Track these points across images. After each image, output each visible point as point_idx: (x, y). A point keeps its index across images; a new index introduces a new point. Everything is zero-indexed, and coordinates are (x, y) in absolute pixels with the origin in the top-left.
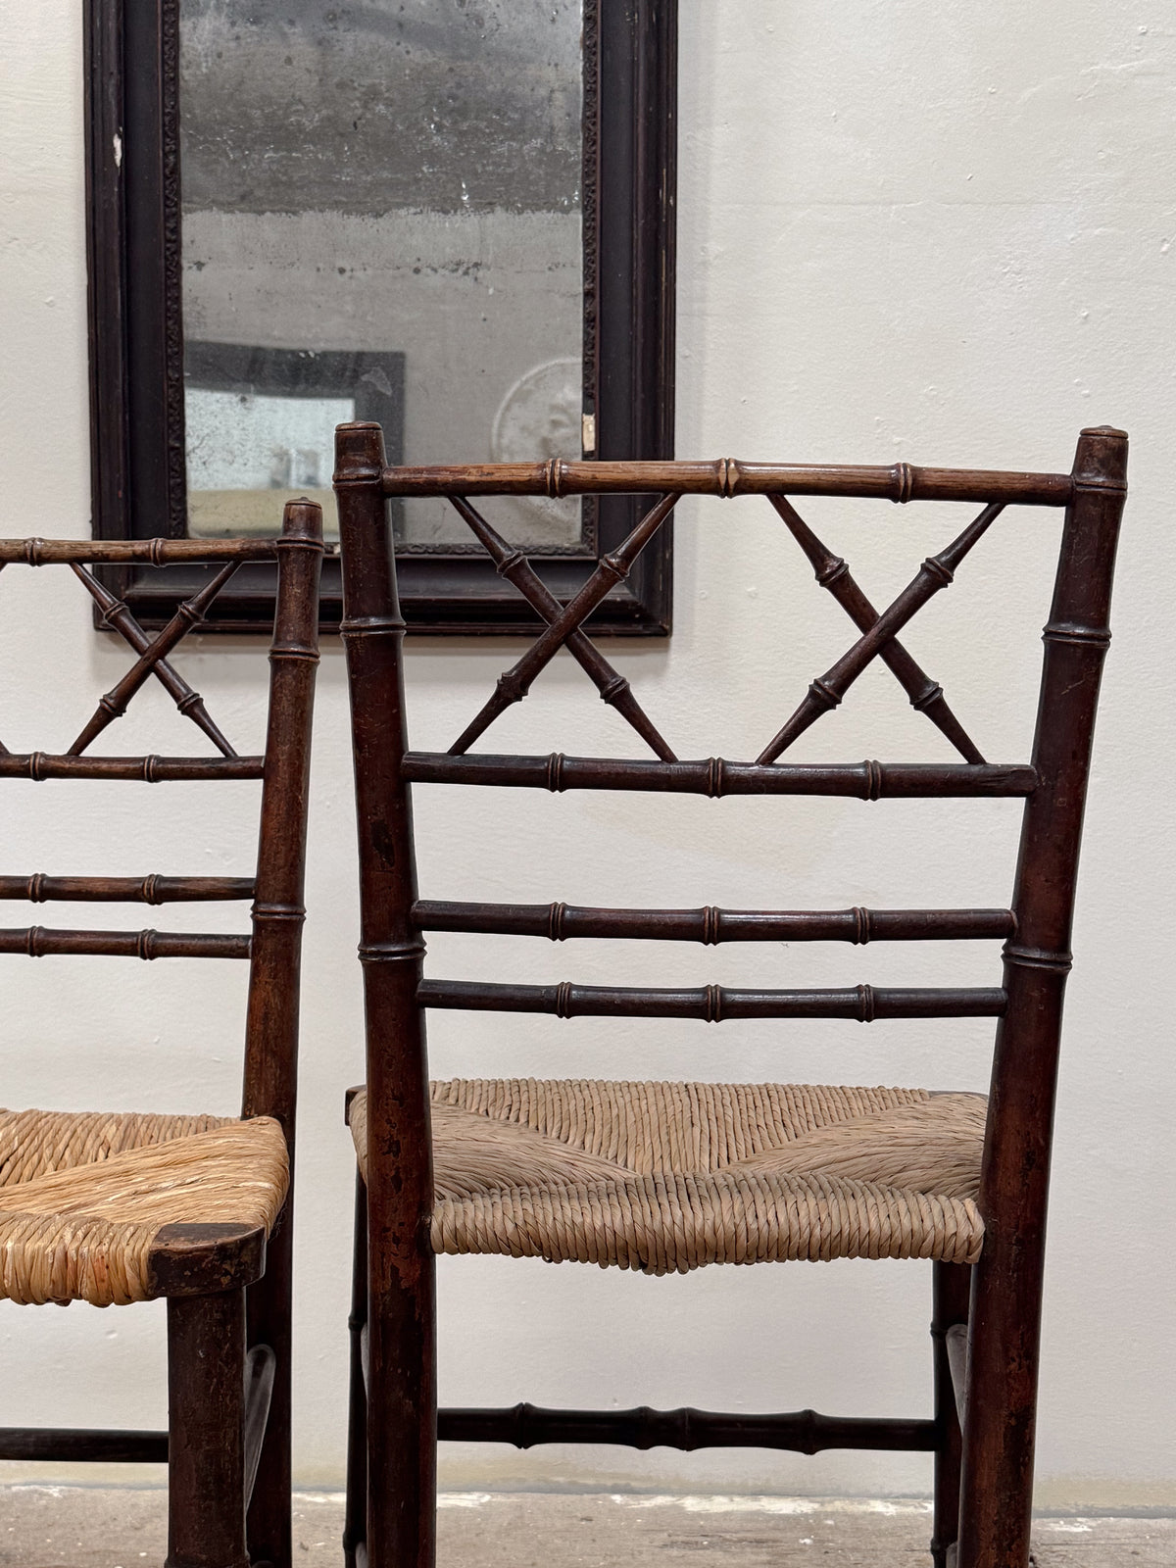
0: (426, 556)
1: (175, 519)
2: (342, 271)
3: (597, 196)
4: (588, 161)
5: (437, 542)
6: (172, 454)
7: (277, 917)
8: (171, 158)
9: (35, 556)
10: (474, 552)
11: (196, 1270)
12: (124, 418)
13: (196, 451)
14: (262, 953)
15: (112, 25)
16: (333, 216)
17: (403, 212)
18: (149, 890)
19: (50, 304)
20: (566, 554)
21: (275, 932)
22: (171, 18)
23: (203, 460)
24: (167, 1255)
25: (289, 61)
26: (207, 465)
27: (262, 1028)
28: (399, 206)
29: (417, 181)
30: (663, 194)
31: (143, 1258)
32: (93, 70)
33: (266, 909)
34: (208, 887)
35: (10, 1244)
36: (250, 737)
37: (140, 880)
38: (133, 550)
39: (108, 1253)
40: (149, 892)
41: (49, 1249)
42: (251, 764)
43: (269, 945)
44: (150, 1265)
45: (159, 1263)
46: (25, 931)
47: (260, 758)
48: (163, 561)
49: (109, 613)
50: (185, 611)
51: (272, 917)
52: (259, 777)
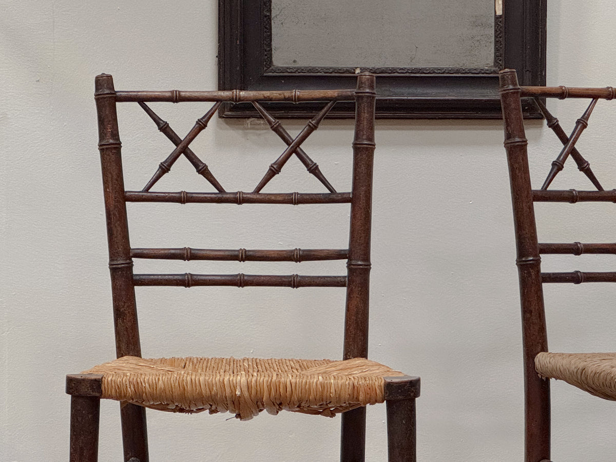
0: (407, 75)
1: (266, 55)
5: (414, 67)
6: (265, 19)
7: (361, 267)
9: (237, 99)
10: (434, 73)
11: (402, 389)
13: (278, 17)
18: (297, 255)
20: (487, 73)
21: (361, 274)
23: (281, 22)
24: (392, 384)
26: (284, 24)
27: (355, 318)
31: (382, 385)
33: (354, 263)
34: (325, 254)
35: (332, 381)
36: (344, 183)
37: (292, 251)
38: (284, 96)
39: (369, 383)
40: (297, 257)
41: (347, 383)
42: (345, 196)
43: (358, 280)
44: (386, 388)
45: (389, 386)
46: (237, 275)
47: (349, 193)
48: (298, 101)
49: (273, 126)
50: (311, 124)
51: (359, 267)
52: (349, 202)
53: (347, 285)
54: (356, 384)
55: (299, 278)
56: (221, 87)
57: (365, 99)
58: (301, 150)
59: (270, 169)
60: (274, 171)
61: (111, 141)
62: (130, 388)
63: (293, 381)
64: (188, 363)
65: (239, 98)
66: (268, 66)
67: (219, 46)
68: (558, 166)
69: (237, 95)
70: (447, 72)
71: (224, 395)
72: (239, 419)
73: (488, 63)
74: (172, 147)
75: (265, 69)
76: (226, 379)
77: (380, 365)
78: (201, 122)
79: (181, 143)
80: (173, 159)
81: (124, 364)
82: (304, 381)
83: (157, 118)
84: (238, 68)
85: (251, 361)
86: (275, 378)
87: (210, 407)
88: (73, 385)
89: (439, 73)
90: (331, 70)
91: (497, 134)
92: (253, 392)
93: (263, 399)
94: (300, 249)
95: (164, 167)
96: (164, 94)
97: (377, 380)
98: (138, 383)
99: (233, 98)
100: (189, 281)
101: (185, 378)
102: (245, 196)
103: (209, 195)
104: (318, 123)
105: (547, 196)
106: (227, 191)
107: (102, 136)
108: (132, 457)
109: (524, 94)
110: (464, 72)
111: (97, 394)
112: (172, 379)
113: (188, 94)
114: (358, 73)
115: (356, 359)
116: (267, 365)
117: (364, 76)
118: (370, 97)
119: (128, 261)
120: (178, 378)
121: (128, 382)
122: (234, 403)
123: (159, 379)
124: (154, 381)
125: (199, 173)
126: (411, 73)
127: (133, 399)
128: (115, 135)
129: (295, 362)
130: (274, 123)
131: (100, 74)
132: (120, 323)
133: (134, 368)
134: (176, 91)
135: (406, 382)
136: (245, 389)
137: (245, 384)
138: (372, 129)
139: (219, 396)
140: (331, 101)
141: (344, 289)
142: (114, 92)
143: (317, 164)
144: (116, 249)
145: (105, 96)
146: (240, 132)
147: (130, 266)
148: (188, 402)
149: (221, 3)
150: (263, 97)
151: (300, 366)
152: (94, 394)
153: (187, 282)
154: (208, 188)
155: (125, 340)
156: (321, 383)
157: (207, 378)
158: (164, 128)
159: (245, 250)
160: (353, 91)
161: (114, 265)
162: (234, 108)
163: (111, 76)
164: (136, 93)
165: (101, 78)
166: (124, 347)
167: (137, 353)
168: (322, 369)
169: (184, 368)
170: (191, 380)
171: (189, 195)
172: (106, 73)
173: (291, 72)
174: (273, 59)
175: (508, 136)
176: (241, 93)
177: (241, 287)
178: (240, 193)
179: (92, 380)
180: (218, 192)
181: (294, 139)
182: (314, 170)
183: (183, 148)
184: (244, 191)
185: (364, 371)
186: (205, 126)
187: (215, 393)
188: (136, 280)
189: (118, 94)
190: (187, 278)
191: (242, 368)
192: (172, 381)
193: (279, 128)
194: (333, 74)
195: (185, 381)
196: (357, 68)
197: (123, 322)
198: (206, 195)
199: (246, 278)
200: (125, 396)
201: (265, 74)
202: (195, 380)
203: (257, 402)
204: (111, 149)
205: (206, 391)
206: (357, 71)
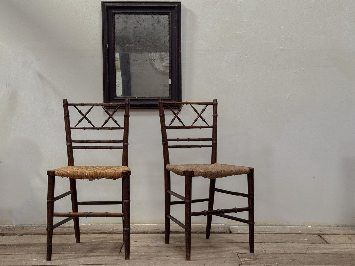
1: (115, 94)
2: (137, 61)
3: (171, 51)
4: (169, 46)
6: (114, 85)
8: (114, 46)
9: (97, 105)
11: (126, 173)
12: (108, 81)
15: (106, 29)
16: (135, 54)
17: (145, 53)
19: (98, 65)
22: (114, 28)
25: (130, 33)
26: (119, 87)
28: (144, 52)
29: (147, 49)
30: (179, 50)
31: (121, 172)
32: (104, 35)
33: (124, 144)
34: (118, 141)
36: (122, 125)
38: (108, 104)
39: (118, 172)
40: (111, 142)
43: (125, 147)
45: (123, 173)
46: (97, 147)
47: (123, 127)
48: (112, 105)
51: (126, 144)
52: (123, 129)
53: (123, 148)
55: (112, 147)
56: (104, 102)
57: (127, 105)
58: (112, 117)
60: (106, 122)
61: (67, 115)
62: (61, 173)
63: (100, 171)
67: (104, 92)
68: (173, 120)
71: (83, 175)
74: (82, 116)
76: (84, 171)
78: (89, 110)
79: (84, 115)
80: (82, 119)
83: (78, 109)
84: (108, 97)
86: (95, 171)
88: (48, 173)
90: (130, 97)
91: (158, 113)
95: (80, 121)
96: (80, 104)
98: (63, 172)
102: (99, 128)
104: (116, 110)
105: (170, 127)
106: (95, 126)
107: (65, 114)
108: (72, 190)
109: (164, 103)
111: (54, 175)
113: (86, 104)
116: (94, 168)
117: (126, 100)
119: (71, 143)
122: (86, 177)
125: (88, 122)
126: (149, 98)
128: (68, 113)
130: (106, 110)
136: (88, 174)
137: (88, 172)
138: (129, 112)
140: (119, 105)
141: (122, 150)
142: (67, 103)
144: (68, 140)
145: (65, 104)
147: (71, 145)
150: (104, 105)
154: (90, 126)
155: (70, 162)
157: (79, 171)
158: (80, 112)
160: (124, 103)
161: (68, 144)
162: (107, 107)
165: (64, 100)
166: (70, 164)
167: (73, 165)
168: (114, 168)
170: (76, 171)
171: (86, 127)
172: (66, 99)
173: (121, 98)
175: (160, 113)
179: (52, 172)
180: (93, 127)
181: (111, 114)
182: (115, 121)
183: (85, 117)
188: (73, 148)
189: (69, 104)
190: (85, 147)
192: (71, 172)
193: (107, 112)
197: (70, 158)
198: (90, 128)
199: (99, 147)
204: (66, 117)
205: (79, 174)
206: (136, 98)
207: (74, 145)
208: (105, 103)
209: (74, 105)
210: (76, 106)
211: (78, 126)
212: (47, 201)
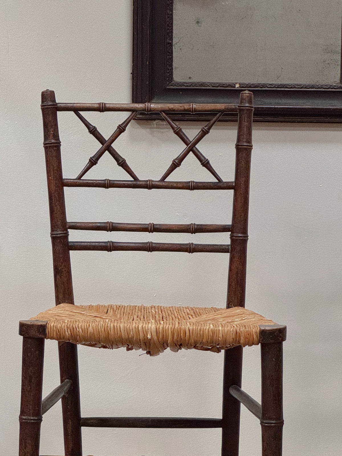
0: (275, 89)
1: (169, 73)
5: (280, 83)
6: (168, 45)
7: (241, 238)
10: (295, 87)
11: (273, 335)
12: (150, 31)
13: (178, 44)
14: (236, 251)
18: (192, 228)
20: (334, 88)
21: (240, 243)
23: (180, 48)
24: (265, 331)
26: (182, 50)
27: (236, 277)
31: (258, 332)
33: (236, 235)
34: (214, 228)
35: (220, 328)
36: (228, 175)
37: (188, 225)
38: (184, 108)
39: (248, 330)
40: (192, 229)
41: (232, 330)
42: (229, 184)
43: (238, 248)
44: (260, 334)
45: (263, 333)
46: (147, 243)
47: (233, 182)
48: (195, 112)
49: (176, 131)
50: (204, 130)
51: (239, 238)
52: (232, 189)
53: (230, 251)
54: (238, 330)
55: (194, 246)
56: (135, 100)
57: (245, 112)
58: (196, 149)
59: (173, 163)
60: (176, 164)
61: (53, 141)
62: (68, 332)
63: (191, 328)
64: (109, 309)
65: (150, 109)
66: (170, 81)
67: (133, 66)
69: (149, 106)
70: (304, 87)
71: (138, 338)
72: (149, 355)
73: (335, 80)
74: (99, 146)
75: (168, 83)
76: (140, 326)
77: (255, 314)
78: (121, 127)
79: (106, 142)
80: (100, 154)
81: (62, 311)
82: (199, 328)
83: (88, 124)
84: (147, 83)
85: (157, 309)
86: (177, 325)
87: (128, 346)
88: (25, 329)
89: (299, 88)
90: (217, 85)
92: (161, 336)
93: (168, 341)
94: (195, 224)
95: (93, 161)
96: (93, 105)
97: (254, 327)
98: (73, 328)
99: (145, 109)
100: (110, 247)
101: (109, 325)
102: (153, 183)
103: (127, 182)
104: (209, 129)
106: (140, 179)
107: (46, 137)
108: (66, 379)
110: (317, 87)
111: (43, 336)
112: (99, 325)
113: (111, 106)
114: (238, 87)
115: (236, 308)
116: (169, 312)
117: (245, 94)
118: (249, 110)
119: (65, 232)
120: (104, 324)
121: (66, 327)
122: (146, 345)
123: (89, 325)
124: (86, 327)
125: (119, 166)
126: (278, 87)
127: (69, 340)
128: (56, 136)
129: (190, 309)
130: (176, 128)
131: (45, 90)
132: (58, 278)
133: (70, 315)
134: (102, 103)
135: (276, 330)
136: (154, 334)
137: (155, 330)
138: (250, 134)
139: (134, 339)
140: (219, 112)
141: (228, 255)
142: (55, 104)
143: (209, 160)
144: (56, 223)
145: (49, 107)
146: (148, 130)
147: (66, 236)
148: (112, 343)
149: (135, 33)
150: (168, 109)
151: (194, 313)
152: (40, 336)
153: (109, 248)
154: (124, 176)
155: (62, 291)
156: (212, 330)
157: (126, 325)
158: (93, 131)
159: (153, 224)
160: (236, 105)
161: (54, 234)
163: (53, 92)
164: (72, 105)
165: (46, 93)
166: (61, 296)
167: (71, 302)
168: (211, 316)
169: (107, 313)
170: (114, 326)
171: (111, 182)
172: (50, 89)
173: (187, 86)
174: (174, 76)
176: (152, 105)
177: (150, 252)
178: (150, 180)
179: (38, 326)
180: (133, 180)
181: (191, 141)
182: (206, 164)
183: (107, 146)
184: (152, 180)
185: (244, 319)
186: (124, 130)
187: (132, 336)
188: (71, 246)
189: (59, 105)
190: (109, 245)
191: (151, 314)
192: (99, 327)
193: (180, 132)
194: (219, 88)
195: (109, 327)
196: (236, 83)
197: (61, 277)
198: (124, 182)
199: (154, 245)
200: (64, 338)
201: (168, 87)
202: (117, 327)
203: (163, 344)
204: (53, 147)
205: (124, 335)
206: (237, 86)
207: (74, 236)
208: (136, 102)
209: (76, 110)
210: (81, 113)
211: (88, 176)
212: (21, 419)
